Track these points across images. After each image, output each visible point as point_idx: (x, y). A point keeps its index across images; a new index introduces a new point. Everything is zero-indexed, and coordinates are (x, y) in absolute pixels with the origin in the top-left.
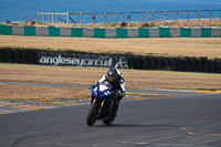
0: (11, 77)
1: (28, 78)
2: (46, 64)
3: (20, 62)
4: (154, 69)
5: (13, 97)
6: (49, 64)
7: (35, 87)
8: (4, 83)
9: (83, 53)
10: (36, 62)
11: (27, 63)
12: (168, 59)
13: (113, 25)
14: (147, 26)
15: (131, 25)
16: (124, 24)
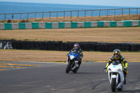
13: (3, 22)
14: (24, 21)
15: (14, 22)
16: (9, 21)
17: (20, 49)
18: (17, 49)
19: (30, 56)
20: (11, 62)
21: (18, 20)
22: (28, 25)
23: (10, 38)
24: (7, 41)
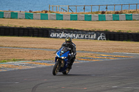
0: (33, 46)
1: (43, 46)
2: (54, 37)
3: (38, 36)
4: (122, 40)
5: (34, 58)
6: (56, 37)
7: (47, 52)
8: (28, 49)
9: (78, 30)
10: (48, 36)
11: (42, 37)
12: (131, 34)
13: (97, 13)
14: (118, 13)
15: (108, 13)
16: (103, 13)
17: (114, 40)
18: (110, 40)
19: (123, 48)
20: (104, 53)
21: (112, 11)
22: (122, 16)
23: (104, 29)
24: (100, 32)
